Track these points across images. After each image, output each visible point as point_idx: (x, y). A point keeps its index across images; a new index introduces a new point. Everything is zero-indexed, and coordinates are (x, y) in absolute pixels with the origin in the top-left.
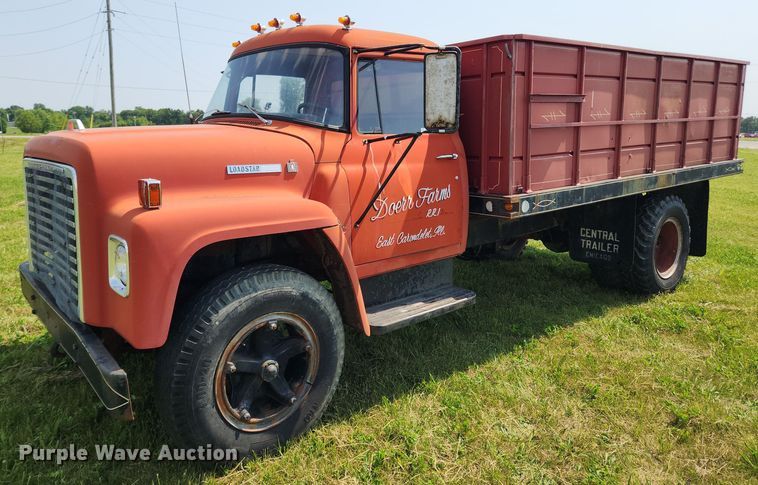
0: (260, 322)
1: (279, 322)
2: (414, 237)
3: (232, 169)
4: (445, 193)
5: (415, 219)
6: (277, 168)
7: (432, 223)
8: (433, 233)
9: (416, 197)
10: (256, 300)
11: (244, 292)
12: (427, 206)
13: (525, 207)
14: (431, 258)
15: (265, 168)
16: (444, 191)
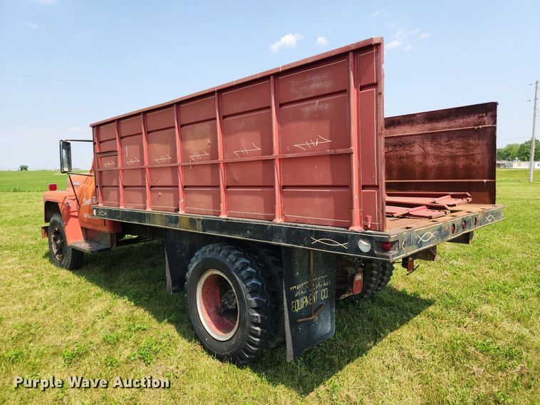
13: (95, 213)
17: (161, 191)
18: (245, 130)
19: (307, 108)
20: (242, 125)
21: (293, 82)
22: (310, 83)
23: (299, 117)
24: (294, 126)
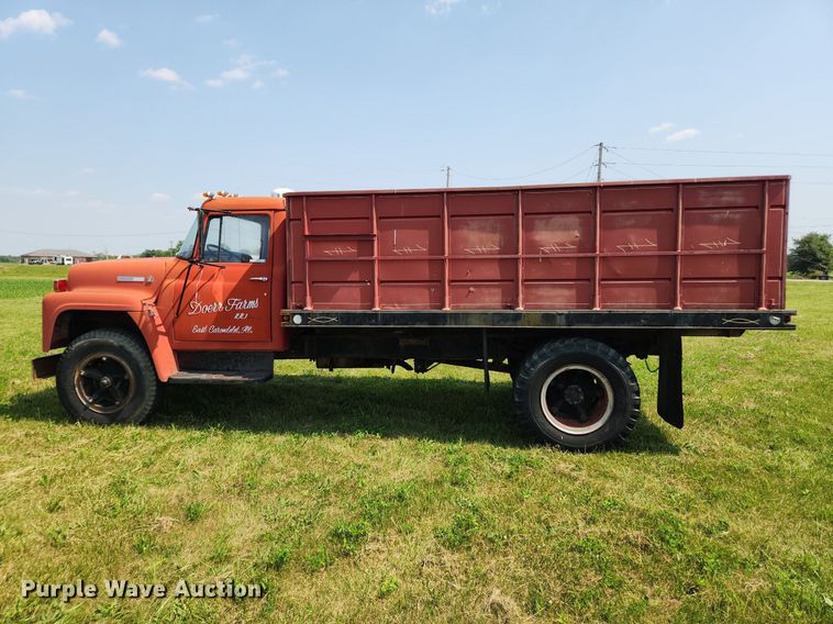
0: (98, 355)
1: (108, 359)
2: (224, 331)
3: (119, 279)
4: (253, 304)
5: (224, 318)
6: (142, 279)
7: (241, 323)
8: (240, 330)
9: (225, 304)
10: (93, 342)
11: (90, 337)
12: (235, 311)
13: (297, 320)
14: (243, 347)
15: (136, 279)
16: (252, 303)
17: (475, 286)
18: (634, 226)
19: (716, 216)
20: (633, 222)
21: (703, 193)
22: (721, 196)
23: (707, 221)
24: (700, 228)
